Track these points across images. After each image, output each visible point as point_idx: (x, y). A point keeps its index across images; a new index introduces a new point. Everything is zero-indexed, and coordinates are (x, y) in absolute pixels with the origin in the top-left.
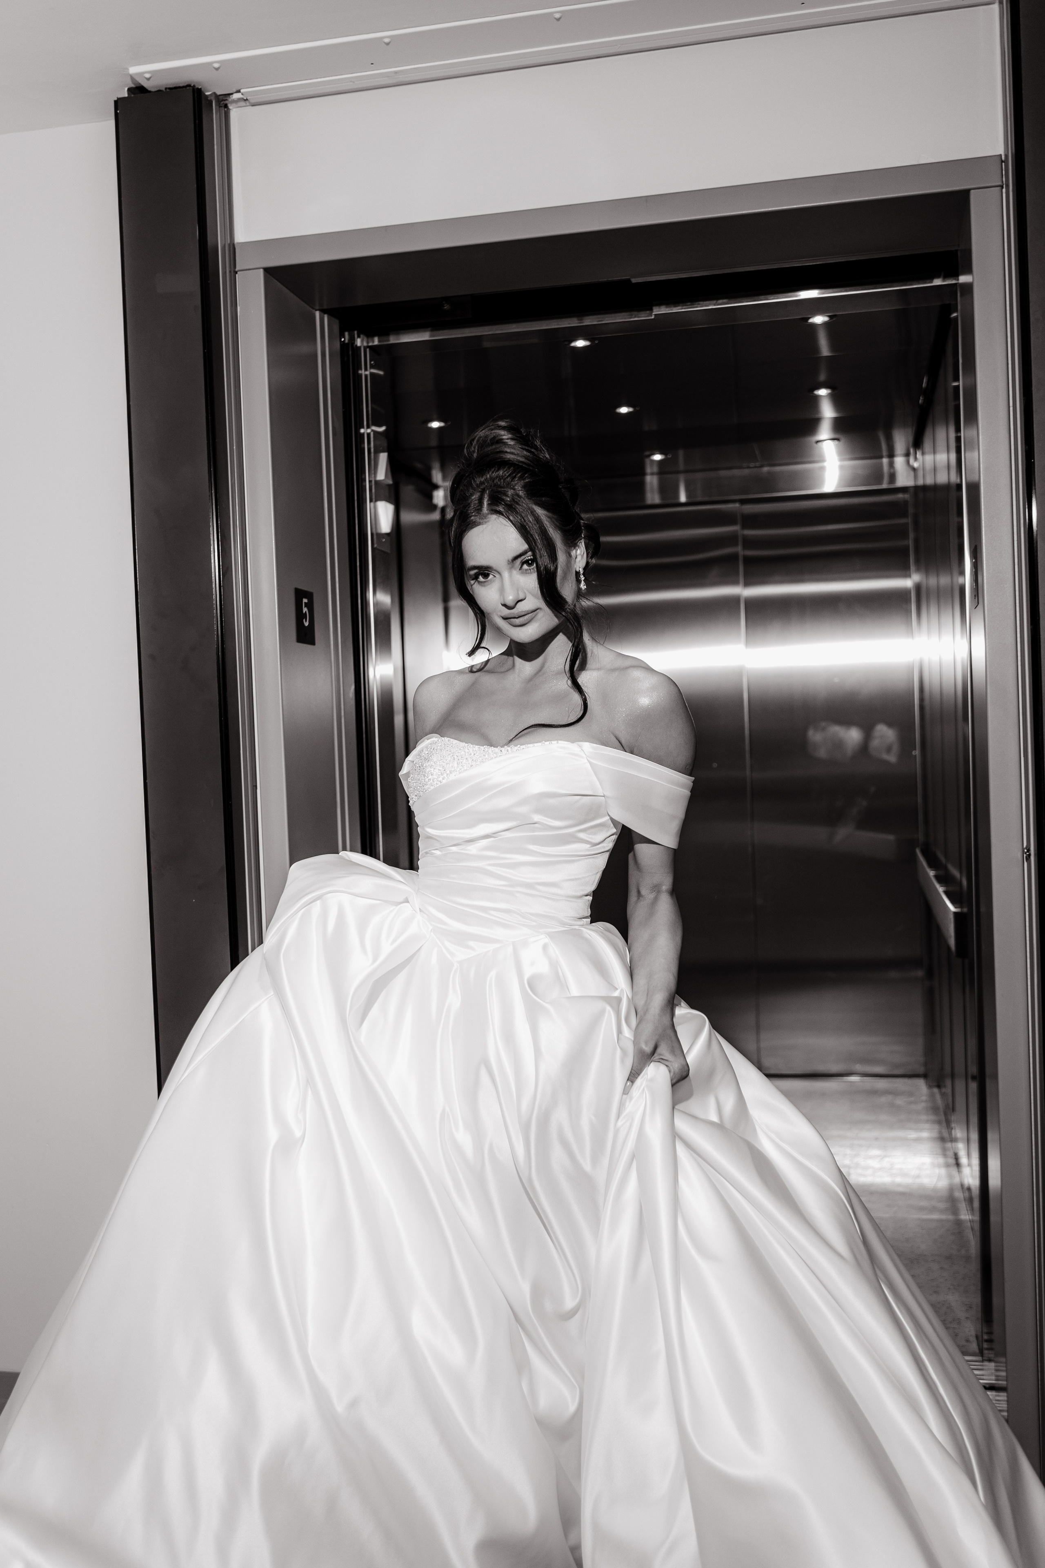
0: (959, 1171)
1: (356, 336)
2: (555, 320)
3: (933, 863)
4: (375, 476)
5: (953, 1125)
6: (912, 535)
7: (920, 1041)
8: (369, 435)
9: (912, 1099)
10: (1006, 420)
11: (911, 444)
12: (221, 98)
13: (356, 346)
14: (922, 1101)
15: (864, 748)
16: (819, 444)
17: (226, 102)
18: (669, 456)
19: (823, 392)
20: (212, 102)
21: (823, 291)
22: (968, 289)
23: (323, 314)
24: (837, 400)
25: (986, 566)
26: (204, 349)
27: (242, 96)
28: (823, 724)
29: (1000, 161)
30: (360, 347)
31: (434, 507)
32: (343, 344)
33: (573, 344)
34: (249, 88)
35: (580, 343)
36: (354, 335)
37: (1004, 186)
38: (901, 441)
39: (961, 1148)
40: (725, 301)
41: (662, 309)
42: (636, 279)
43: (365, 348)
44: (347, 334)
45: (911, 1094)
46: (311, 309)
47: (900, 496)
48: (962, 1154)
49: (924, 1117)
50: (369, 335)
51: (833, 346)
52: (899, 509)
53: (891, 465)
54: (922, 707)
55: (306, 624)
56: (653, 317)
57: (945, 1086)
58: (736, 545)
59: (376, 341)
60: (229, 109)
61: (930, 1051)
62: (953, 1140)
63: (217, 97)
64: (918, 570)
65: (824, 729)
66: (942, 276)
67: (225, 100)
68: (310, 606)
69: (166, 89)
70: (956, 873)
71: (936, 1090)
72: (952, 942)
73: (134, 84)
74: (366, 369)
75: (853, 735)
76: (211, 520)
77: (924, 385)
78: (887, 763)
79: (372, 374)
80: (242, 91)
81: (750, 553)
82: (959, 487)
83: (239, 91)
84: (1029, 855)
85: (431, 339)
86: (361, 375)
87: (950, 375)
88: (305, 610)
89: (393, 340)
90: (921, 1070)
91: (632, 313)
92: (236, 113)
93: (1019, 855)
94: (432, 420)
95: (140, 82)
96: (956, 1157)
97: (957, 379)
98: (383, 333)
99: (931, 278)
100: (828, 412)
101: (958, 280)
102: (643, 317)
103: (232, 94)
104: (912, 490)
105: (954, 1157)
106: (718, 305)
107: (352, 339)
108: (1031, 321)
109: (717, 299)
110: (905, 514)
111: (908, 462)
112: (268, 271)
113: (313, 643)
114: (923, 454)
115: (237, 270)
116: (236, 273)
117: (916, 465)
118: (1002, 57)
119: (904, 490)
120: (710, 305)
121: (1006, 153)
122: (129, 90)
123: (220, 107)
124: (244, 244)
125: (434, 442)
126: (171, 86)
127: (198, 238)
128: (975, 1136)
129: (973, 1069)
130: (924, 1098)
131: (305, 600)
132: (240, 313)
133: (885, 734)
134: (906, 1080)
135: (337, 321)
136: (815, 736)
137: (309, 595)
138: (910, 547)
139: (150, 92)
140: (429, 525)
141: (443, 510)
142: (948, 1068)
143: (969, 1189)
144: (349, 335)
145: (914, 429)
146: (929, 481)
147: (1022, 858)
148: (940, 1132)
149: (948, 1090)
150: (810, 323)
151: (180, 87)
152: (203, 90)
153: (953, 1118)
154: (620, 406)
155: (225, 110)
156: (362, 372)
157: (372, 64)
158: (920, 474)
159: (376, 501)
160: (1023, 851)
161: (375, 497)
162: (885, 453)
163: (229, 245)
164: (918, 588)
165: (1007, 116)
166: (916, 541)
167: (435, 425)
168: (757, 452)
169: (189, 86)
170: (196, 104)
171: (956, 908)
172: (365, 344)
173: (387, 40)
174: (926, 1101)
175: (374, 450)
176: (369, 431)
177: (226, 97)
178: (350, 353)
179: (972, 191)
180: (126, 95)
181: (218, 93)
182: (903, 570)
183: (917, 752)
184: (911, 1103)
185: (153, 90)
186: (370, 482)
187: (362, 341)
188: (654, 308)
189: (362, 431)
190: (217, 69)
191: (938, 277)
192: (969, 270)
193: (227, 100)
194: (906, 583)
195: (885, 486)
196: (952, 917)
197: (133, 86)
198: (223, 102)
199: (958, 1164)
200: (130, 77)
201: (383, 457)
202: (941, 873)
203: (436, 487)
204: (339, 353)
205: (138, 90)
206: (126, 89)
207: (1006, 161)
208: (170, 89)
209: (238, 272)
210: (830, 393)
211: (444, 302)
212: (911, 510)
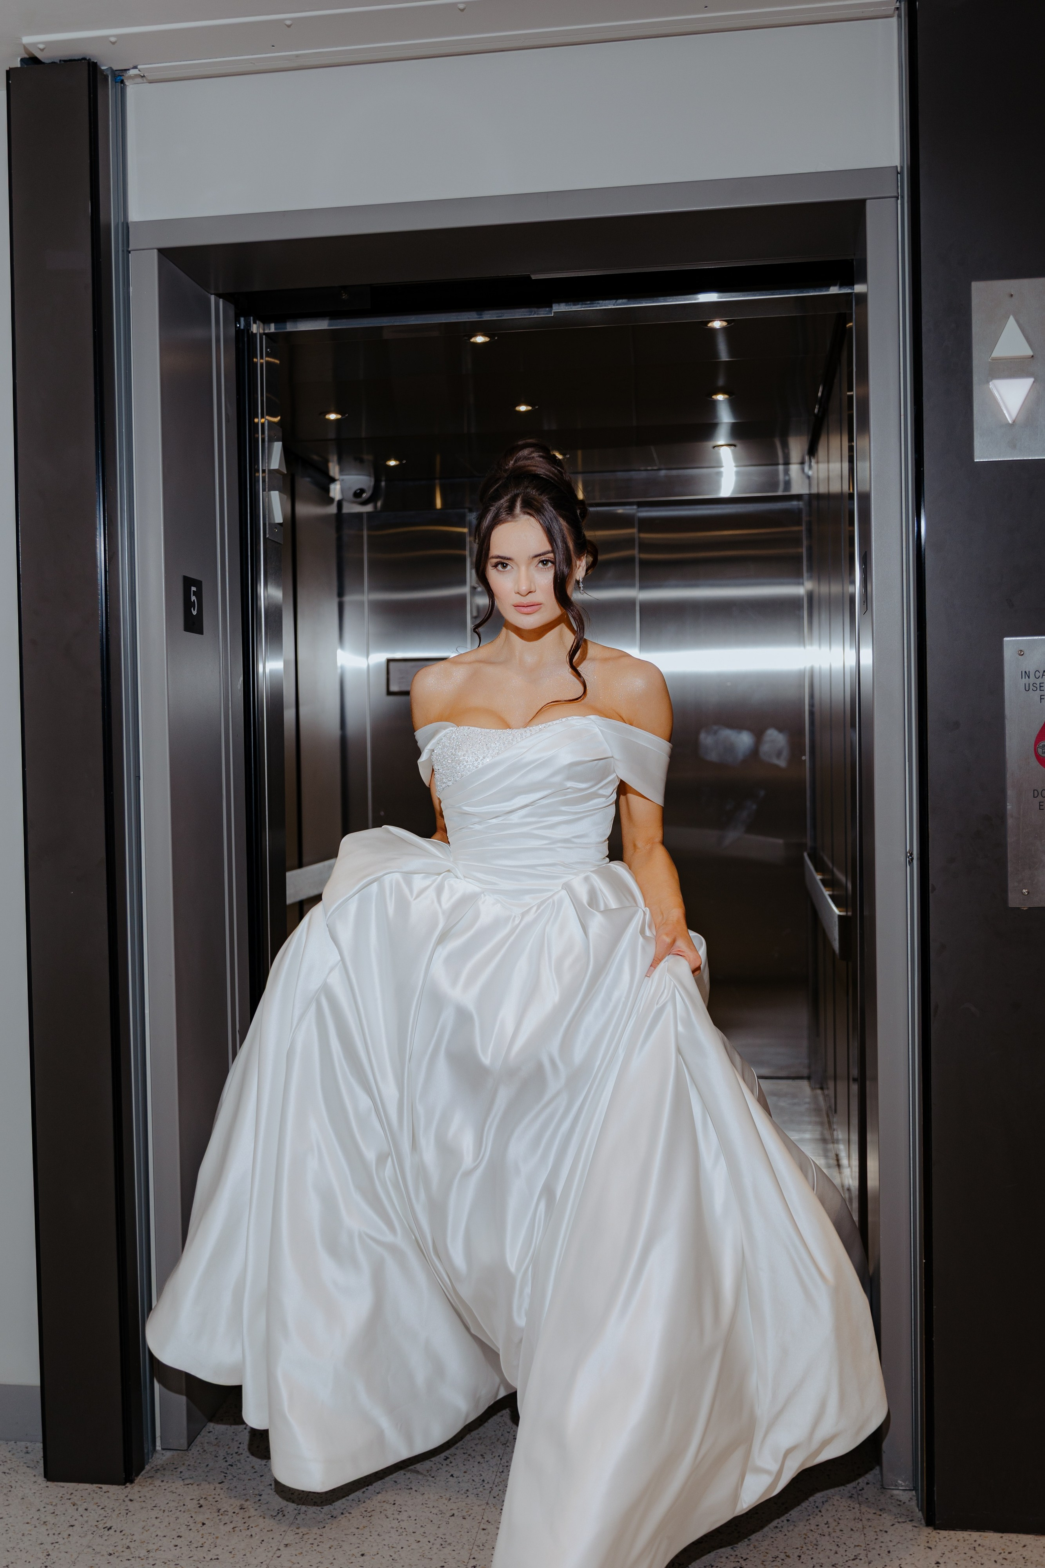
0: (840, 1173)
1: (252, 322)
2: (454, 314)
3: (820, 867)
4: (269, 463)
5: (835, 1127)
6: (805, 543)
7: (805, 1043)
8: (263, 424)
9: (796, 1101)
10: (897, 428)
11: (806, 451)
12: (117, 73)
13: (252, 332)
14: (806, 1103)
15: (755, 752)
16: (716, 449)
17: (122, 78)
18: (568, 456)
19: (720, 397)
20: (108, 77)
21: (721, 294)
22: (862, 299)
23: (218, 298)
24: (735, 406)
25: (875, 572)
26: (94, 328)
27: (139, 73)
28: (715, 728)
29: (896, 173)
30: (256, 334)
31: (331, 500)
32: (238, 332)
33: (473, 340)
34: (146, 64)
35: (480, 339)
36: (250, 322)
37: (899, 197)
38: (797, 447)
39: (842, 1149)
40: (624, 301)
41: (562, 307)
42: (536, 276)
43: (261, 335)
44: (242, 319)
45: (794, 1096)
46: (207, 293)
47: (795, 503)
48: (843, 1155)
49: (806, 1119)
50: (266, 321)
51: (732, 351)
52: (793, 517)
53: (787, 472)
54: (812, 713)
55: (195, 613)
56: (553, 315)
57: (828, 1089)
58: (632, 547)
59: (272, 328)
60: (126, 85)
61: (813, 1052)
62: (835, 1141)
63: (113, 72)
64: (811, 578)
65: (715, 733)
66: (838, 285)
67: (121, 76)
68: (199, 594)
69: (60, 61)
70: (842, 877)
71: (819, 1092)
72: (836, 945)
73: (27, 54)
74: (262, 358)
75: (744, 740)
76: (98, 503)
77: (820, 394)
78: (776, 767)
79: (267, 363)
80: (139, 67)
81: (645, 556)
82: (851, 496)
83: (135, 67)
84: (912, 859)
85: (328, 328)
86: (256, 363)
87: (845, 385)
88: (193, 598)
89: (290, 327)
90: (805, 1072)
91: (533, 309)
92: (132, 90)
93: (903, 858)
94: (329, 412)
95: (33, 52)
96: (837, 1159)
97: (852, 390)
98: (280, 319)
99: (828, 286)
100: (725, 417)
101: (853, 290)
102: (542, 314)
103: (129, 70)
104: (806, 498)
105: (835, 1158)
106: (617, 305)
107: (248, 325)
108: (923, 331)
109: (617, 299)
110: (799, 523)
111: (803, 470)
112: (162, 252)
113: (201, 632)
114: (817, 462)
115: (130, 249)
116: (130, 252)
117: (810, 473)
118: (899, 68)
119: (798, 497)
120: (610, 304)
121: (902, 165)
122: (22, 60)
123: (116, 82)
124: (138, 224)
125: (332, 435)
126: (66, 59)
127: (90, 214)
128: (855, 1137)
129: (855, 1072)
130: (807, 1100)
131: (193, 589)
132: (132, 294)
133: (776, 739)
134: (790, 1082)
135: (232, 306)
136: (706, 739)
137: (198, 584)
138: (804, 554)
139: (43, 63)
140: (324, 518)
141: (340, 504)
142: (831, 1071)
143: (849, 1190)
144: (245, 320)
145: (810, 437)
146: (823, 490)
147: (905, 861)
148: (822, 1134)
149: (831, 1092)
150: (710, 327)
151: (75, 60)
152: (98, 64)
153: (835, 1120)
154: (519, 405)
155: (121, 86)
156: (258, 360)
157: (273, 46)
158: (814, 482)
159: (269, 490)
160: (906, 855)
161: (268, 488)
162: (781, 461)
163: (123, 223)
164: (810, 595)
165: (903, 128)
166: (810, 549)
167: (333, 416)
168: (655, 455)
169: (84, 59)
170: (91, 78)
171: (840, 911)
172: (261, 331)
173: (288, 23)
174: (809, 1103)
175: (268, 439)
176: (263, 420)
177: (122, 73)
178: (246, 339)
179: (868, 201)
180: (19, 65)
181: (115, 69)
182: (796, 576)
183: (806, 758)
184: (795, 1104)
185: (46, 61)
186: (264, 471)
187: (258, 328)
188: (554, 305)
189: (256, 420)
190: (113, 43)
191: (835, 285)
192: (863, 279)
193: (123, 75)
194: (799, 590)
195: (780, 493)
196: (836, 919)
197: (26, 56)
198: (119, 77)
199: (839, 1166)
200: (23, 47)
201: (278, 447)
202: (827, 877)
203: (333, 480)
204: (234, 339)
205: (31, 61)
206: (19, 59)
207: (902, 173)
208: (65, 61)
209: (131, 252)
210: (726, 398)
211: (342, 292)
212: (805, 518)
